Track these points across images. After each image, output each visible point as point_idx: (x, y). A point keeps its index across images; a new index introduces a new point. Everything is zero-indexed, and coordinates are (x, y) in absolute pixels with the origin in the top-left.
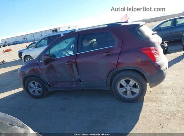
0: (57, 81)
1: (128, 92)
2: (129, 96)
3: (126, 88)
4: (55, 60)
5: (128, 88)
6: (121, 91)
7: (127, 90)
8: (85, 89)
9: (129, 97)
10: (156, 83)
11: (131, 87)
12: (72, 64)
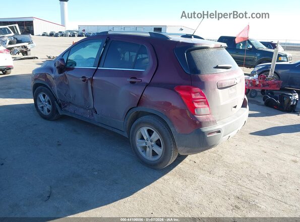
0: (70, 102)
1: (148, 149)
2: (148, 156)
3: (146, 141)
4: (73, 69)
5: (149, 143)
6: (139, 144)
7: (147, 146)
8: (100, 125)
9: (148, 158)
10: (189, 149)
11: (153, 143)
12: (87, 82)
